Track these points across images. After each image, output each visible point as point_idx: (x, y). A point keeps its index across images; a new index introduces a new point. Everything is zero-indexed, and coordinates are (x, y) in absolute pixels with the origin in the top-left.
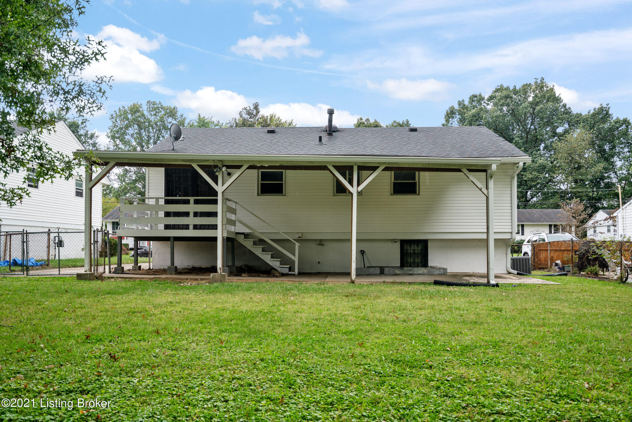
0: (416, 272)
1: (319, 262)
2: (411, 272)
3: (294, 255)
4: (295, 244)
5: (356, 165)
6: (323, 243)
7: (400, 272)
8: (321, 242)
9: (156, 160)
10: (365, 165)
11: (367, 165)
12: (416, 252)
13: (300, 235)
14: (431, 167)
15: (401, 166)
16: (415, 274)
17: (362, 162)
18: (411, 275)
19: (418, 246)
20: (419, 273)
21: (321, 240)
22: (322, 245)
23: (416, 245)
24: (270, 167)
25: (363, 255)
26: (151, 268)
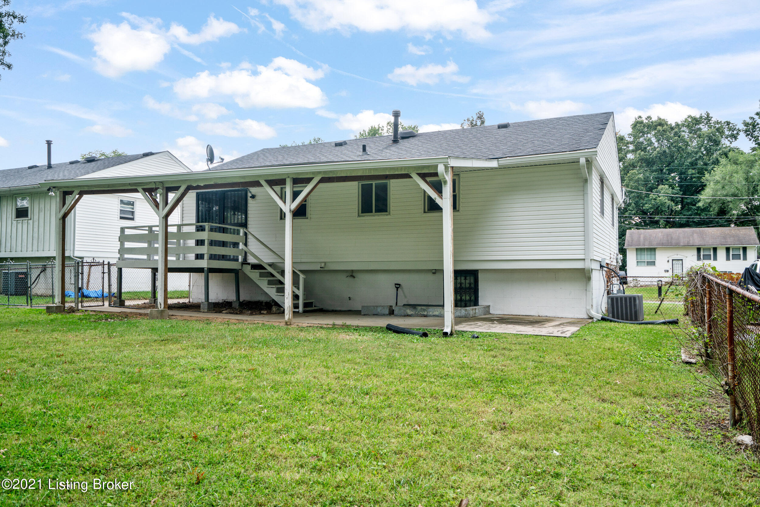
0: (431, 313)
1: (349, 297)
2: (425, 313)
3: (298, 289)
4: (299, 275)
5: (289, 177)
6: (354, 274)
7: (412, 313)
8: (352, 274)
9: (109, 186)
10: (298, 177)
11: (301, 177)
12: (463, 286)
13: (323, 265)
14: (372, 174)
15: (338, 175)
16: (430, 316)
17: (295, 173)
18: (425, 316)
19: (465, 279)
20: (434, 314)
21: (352, 271)
22: (354, 277)
23: (463, 278)
24: (206, 187)
25: (397, 290)
26: (191, 301)
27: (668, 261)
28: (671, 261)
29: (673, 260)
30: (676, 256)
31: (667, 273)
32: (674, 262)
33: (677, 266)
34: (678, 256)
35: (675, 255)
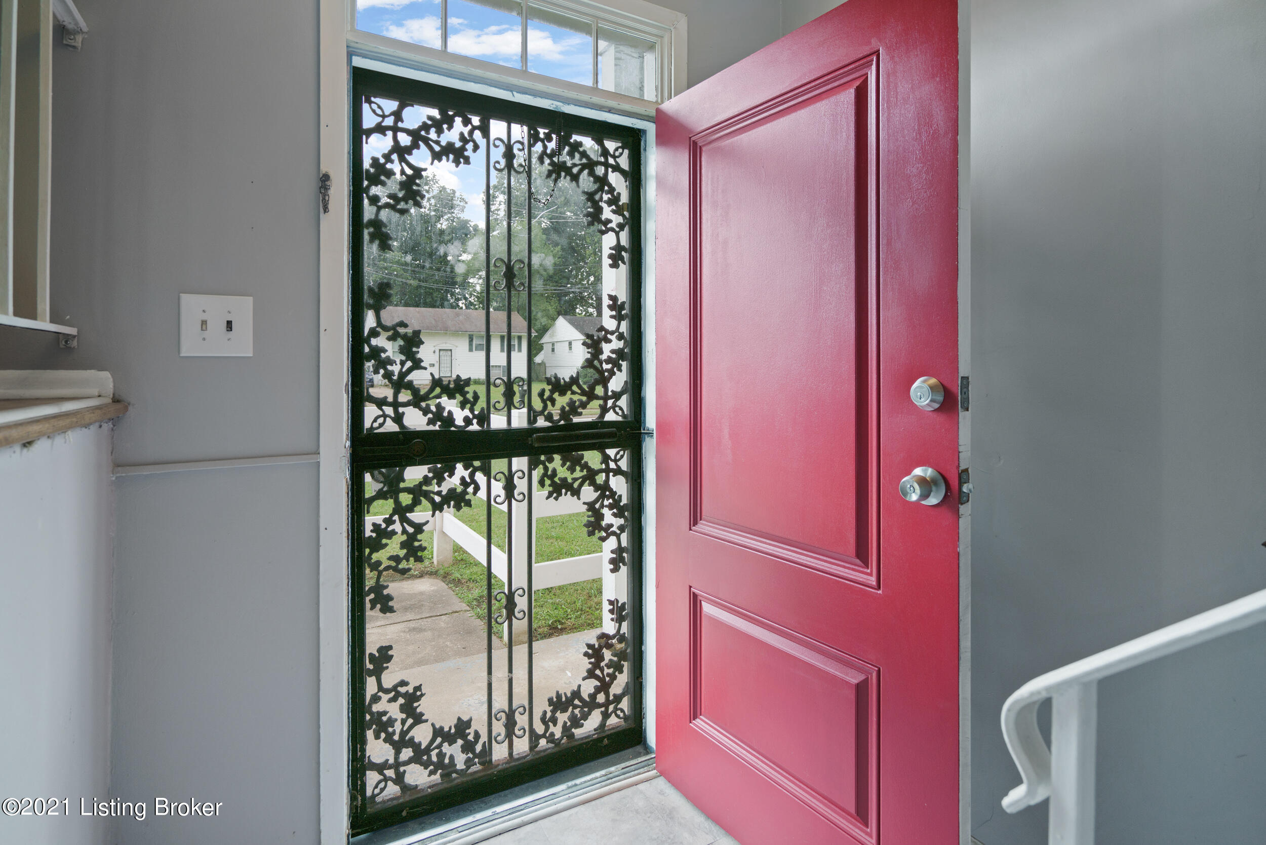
27: (434, 352)
28: (437, 352)
29: (440, 350)
30: (444, 345)
31: (432, 368)
32: (441, 352)
33: (445, 358)
34: (447, 345)
35: (443, 343)
